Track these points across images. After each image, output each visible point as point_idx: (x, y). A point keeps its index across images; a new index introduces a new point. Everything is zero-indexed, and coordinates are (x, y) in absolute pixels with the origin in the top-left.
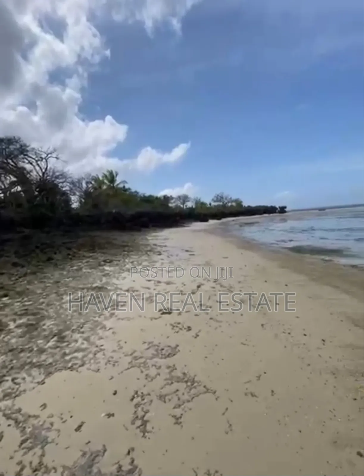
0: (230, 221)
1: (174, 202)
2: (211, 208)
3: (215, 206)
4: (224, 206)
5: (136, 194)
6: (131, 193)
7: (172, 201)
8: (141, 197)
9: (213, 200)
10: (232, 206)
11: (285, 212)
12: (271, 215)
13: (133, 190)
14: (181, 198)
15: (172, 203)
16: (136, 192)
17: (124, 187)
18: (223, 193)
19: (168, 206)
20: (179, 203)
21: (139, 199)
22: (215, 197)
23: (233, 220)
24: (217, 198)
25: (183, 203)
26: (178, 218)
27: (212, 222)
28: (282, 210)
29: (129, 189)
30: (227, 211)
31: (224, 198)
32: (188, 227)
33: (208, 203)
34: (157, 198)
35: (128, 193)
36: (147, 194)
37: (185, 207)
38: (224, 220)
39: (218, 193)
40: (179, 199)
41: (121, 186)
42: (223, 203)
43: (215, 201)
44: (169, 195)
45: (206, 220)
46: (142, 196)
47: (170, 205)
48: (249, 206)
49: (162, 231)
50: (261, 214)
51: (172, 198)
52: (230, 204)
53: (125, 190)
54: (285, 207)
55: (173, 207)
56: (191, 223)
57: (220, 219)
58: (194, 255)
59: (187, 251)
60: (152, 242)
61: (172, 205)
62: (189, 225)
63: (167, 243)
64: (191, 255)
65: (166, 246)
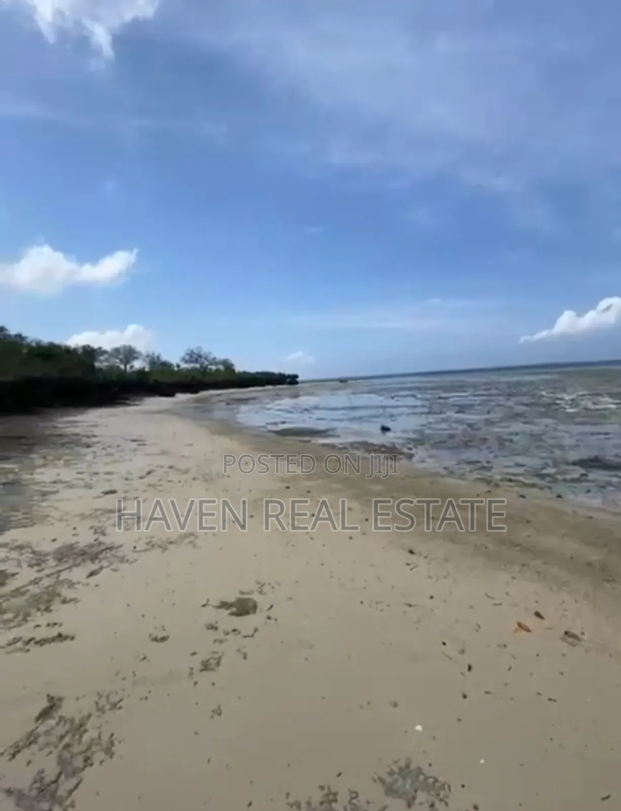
0: (212, 396)
1: (107, 360)
2: (180, 371)
3: (188, 371)
4: (204, 371)
7: (102, 358)
9: (183, 359)
10: (218, 370)
11: (297, 383)
12: (278, 387)
14: (122, 351)
15: (101, 362)
16: (19, 336)
18: (201, 349)
19: (93, 366)
20: (117, 362)
21: (25, 351)
22: (188, 354)
23: (219, 395)
24: (191, 356)
25: (126, 362)
27: (181, 397)
28: (292, 380)
30: (208, 379)
31: (203, 356)
32: (137, 405)
33: (175, 364)
37: (128, 369)
38: (203, 394)
40: (116, 354)
43: (186, 362)
44: (95, 346)
45: (171, 394)
46: (34, 344)
47: (97, 364)
48: (245, 373)
49: (82, 413)
50: (262, 385)
51: (101, 352)
52: (212, 368)
54: (296, 376)
55: (104, 368)
56: (140, 400)
57: (196, 392)
58: (144, 445)
59: (134, 441)
60: (70, 430)
61: (101, 364)
62: (137, 403)
63: (96, 431)
64: (139, 445)
65: (95, 436)
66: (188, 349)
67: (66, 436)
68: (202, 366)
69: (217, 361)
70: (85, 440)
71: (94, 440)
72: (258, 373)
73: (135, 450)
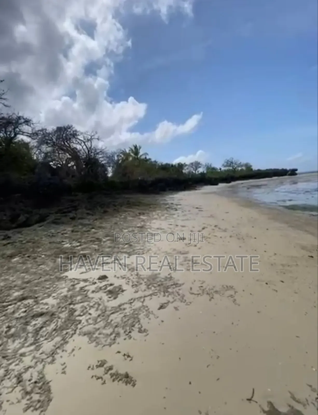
1: (187, 169)
2: (221, 172)
3: (225, 170)
4: (234, 171)
7: (185, 168)
9: (223, 165)
10: (242, 170)
11: (296, 174)
14: (194, 164)
16: (155, 161)
17: (146, 158)
18: (233, 158)
19: (182, 172)
20: (191, 169)
21: (157, 167)
22: (225, 162)
24: (227, 163)
25: (196, 169)
26: (190, 183)
27: (221, 185)
28: (293, 172)
31: (234, 163)
32: (200, 190)
33: (219, 169)
34: (172, 166)
35: (148, 163)
37: (197, 173)
38: (233, 183)
39: (228, 158)
40: (191, 165)
41: (143, 157)
42: (233, 167)
43: (225, 166)
44: (183, 163)
45: (216, 184)
46: (160, 164)
47: (184, 171)
48: (259, 170)
49: (176, 194)
50: (271, 177)
51: (185, 165)
52: (240, 168)
53: (146, 160)
54: (296, 170)
55: (187, 173)
57: (230, 182)
58: (202, 211)
59: (197, 208)
60: (170, 202)
61: (185, 171)
63: (181, 202)
64: (200, 211)
65: (180, 205)
66: (226, 159)
67: (168, 204)
69: (242, 164)
70: (175, 207)
71: (179, 206)
72: (267, 170)
73: (197, 214)
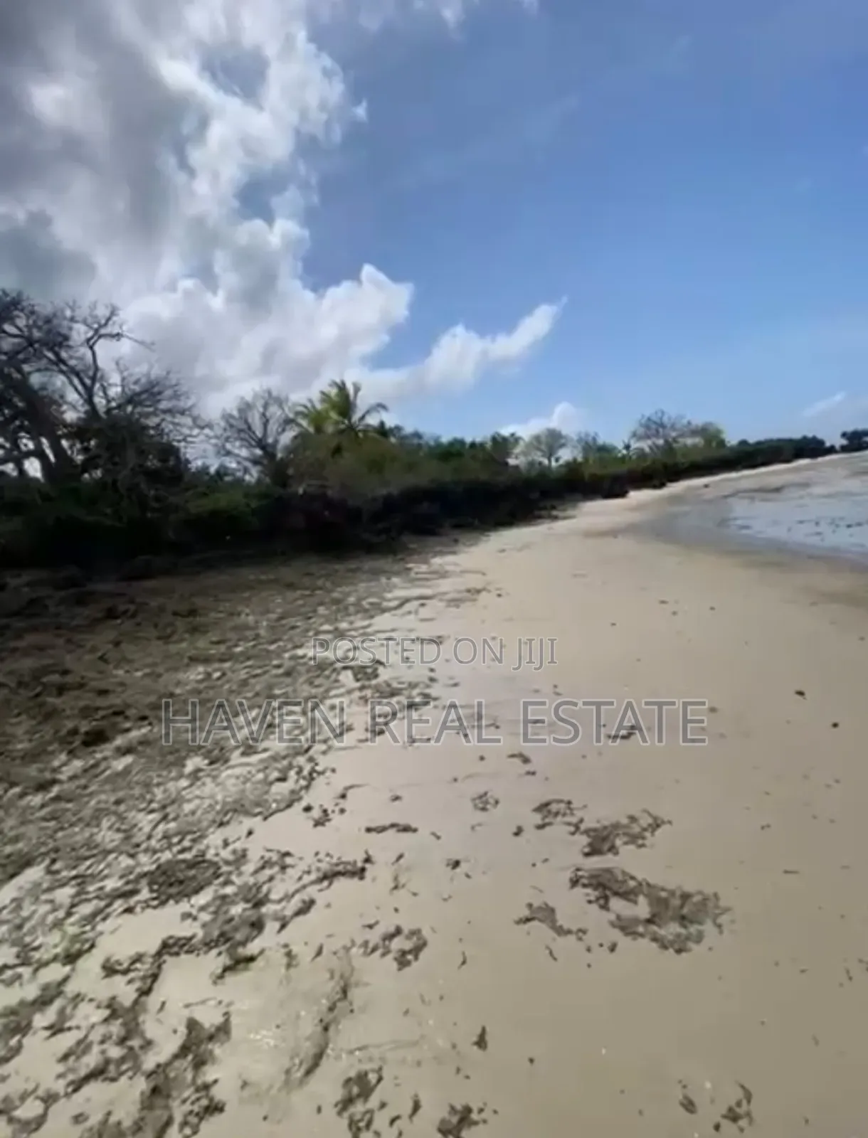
1: (523, 453)
2: (631, 456)
3: (642, 451)
4: (670, 449)
5: (416, 441)
6: (405, 437)
7: (517, 450)
8: (430, 447)
9: (634, 435)
10: (692, 446)
12: (820, 460)
13: (409, 429)
14: (543, 439)
15: (516, 456)
16: (416, 435)
17: (382, 424)
18: (663, 411)
19: (506, 465)
21: (422, 453)
22: (640, 425)
24: (647, 427)
25: (550, 454)
26: (535, 495)
27: (637, 496)
29: (398, 428)
30: (680, 461)
31: (668, 425)
32: (567, 518)
34: (473, 445)
35: (393, 440)
36: (445, 439)
37: (554, 464)
38: (675, 488)
39: (649, 411)
40: (536, 443)
41: (373, 420)
42: (666, 439)
44: (506, 434)
45: (621, 494)
47: (512, 462)
48: (742, 443)
50: (787, 460)
51: (516, 439)
52: (685, 442)
53: (382, 431)
55: (521, 467)
56: (574, 507)
57: (662, 486)
61: (516, 460)
62: (570, 512)
66: (643, 416)
68: (666, 441)
69: (692, 427)
